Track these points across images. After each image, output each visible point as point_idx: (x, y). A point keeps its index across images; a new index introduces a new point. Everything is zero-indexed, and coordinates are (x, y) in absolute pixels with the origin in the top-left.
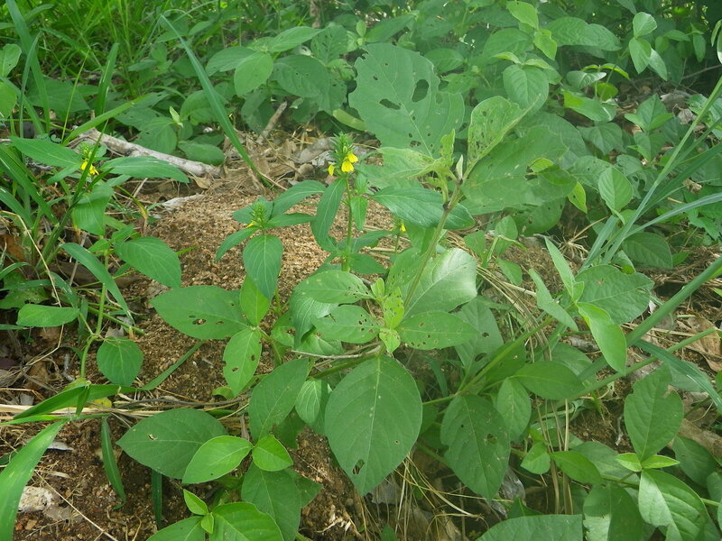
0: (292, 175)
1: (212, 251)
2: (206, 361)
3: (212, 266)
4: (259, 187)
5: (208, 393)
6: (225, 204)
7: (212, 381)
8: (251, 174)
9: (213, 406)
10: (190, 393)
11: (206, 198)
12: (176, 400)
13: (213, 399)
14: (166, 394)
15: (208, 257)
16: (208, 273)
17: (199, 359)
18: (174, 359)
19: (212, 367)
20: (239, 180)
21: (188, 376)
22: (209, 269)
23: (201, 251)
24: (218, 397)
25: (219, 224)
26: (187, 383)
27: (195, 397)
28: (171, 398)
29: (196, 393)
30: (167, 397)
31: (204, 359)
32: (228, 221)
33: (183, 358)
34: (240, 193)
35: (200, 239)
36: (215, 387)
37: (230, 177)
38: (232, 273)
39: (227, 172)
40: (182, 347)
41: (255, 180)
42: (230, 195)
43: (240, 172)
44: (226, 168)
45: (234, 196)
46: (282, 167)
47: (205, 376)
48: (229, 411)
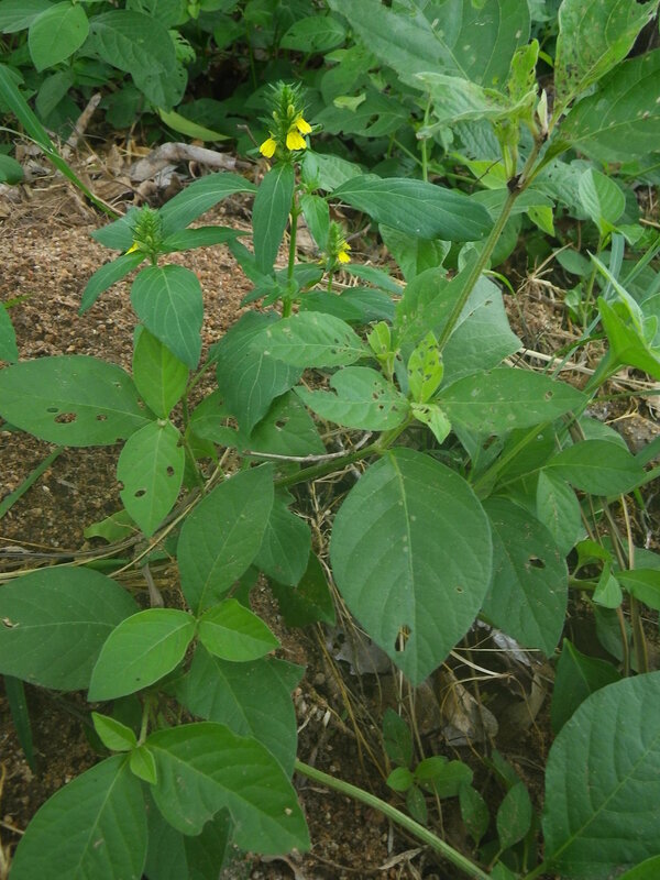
0: (130, 196)
1: (40, 309)
2: (65, 483)
3: (44, 333)
4: (88, 213)
5: (77, 534)
6: (41, 241)
7: (80, 514)
8: (72, 193)
9: (88, 556)
10: (48, 537)
11: (8, 231)
12: (25, 552)
13: (86, 544)
14: (7, 544)
15: (36, 319)
16: (40, 343)
17: (52, 482)
18: (10, 485)
19: (75, 493)
20: (54, 204)
21: (39, 510)
22: (41, 337)
23: (21, 309)
24: (96, 541)
25: (43, 268)
26: (39, 522)
27: (57, 544)
28: (16, 549)
29: (57, 537)
30: (9, 548)
31: (61, 481)
32: (54, 262)
33: (25, 484)
34: (61, 223)
35: (18, 292)
36: (88, 526)
37: (36, 201)
38: (80, 341)
39: (30, 194)
40: (19, 465)
41: (80, 202)
42: (45, 225)
43: (54, 192)
44: (27, 188)
45: (52, 228)
46: (114, 186)
47: (67, 508)
48: (119, 561)
